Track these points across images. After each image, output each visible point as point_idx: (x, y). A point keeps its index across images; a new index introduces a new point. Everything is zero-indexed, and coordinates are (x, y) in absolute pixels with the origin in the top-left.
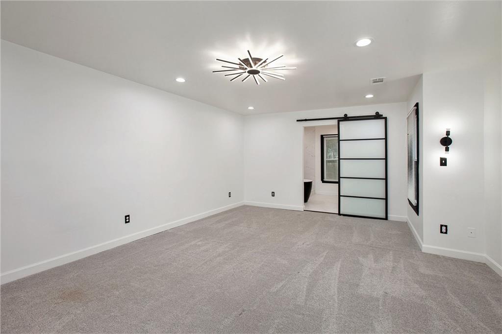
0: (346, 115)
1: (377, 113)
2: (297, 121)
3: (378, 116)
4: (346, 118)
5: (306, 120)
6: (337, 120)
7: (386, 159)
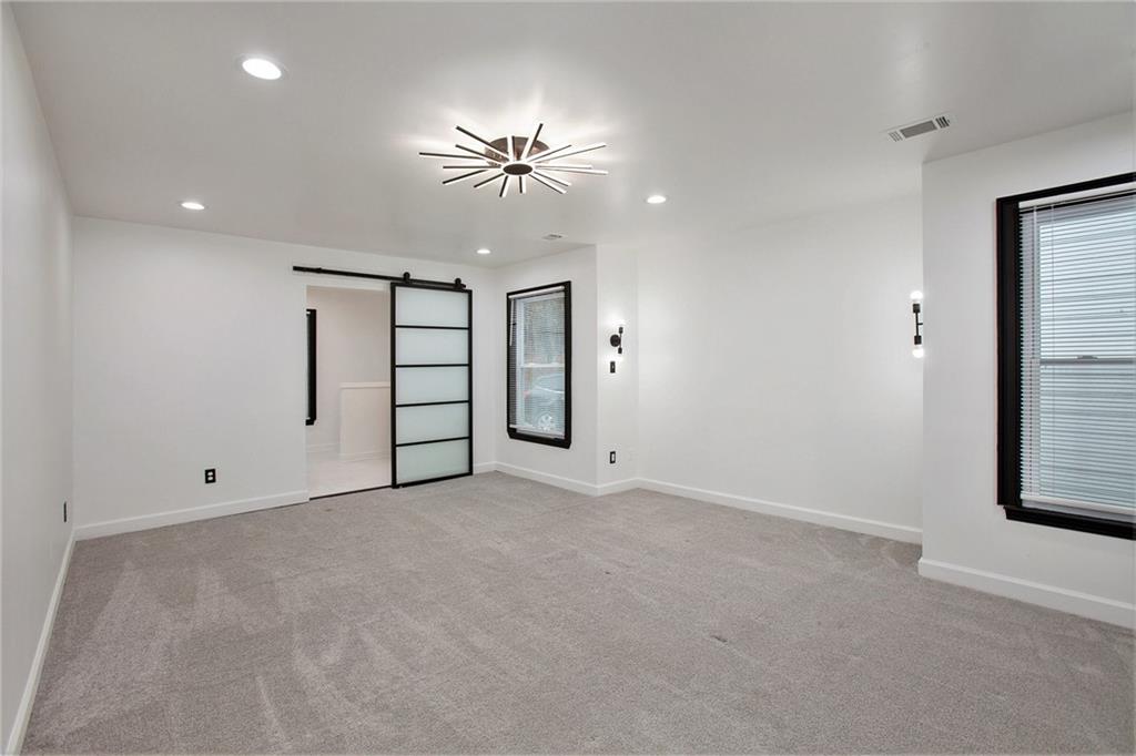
0: (407, 275)
1: (458, 281)
2: (296, 268)
3: (457, 286)
4: (406, 281)
5: (319, 271)
6: (389, 282)
7: (470, 365)
